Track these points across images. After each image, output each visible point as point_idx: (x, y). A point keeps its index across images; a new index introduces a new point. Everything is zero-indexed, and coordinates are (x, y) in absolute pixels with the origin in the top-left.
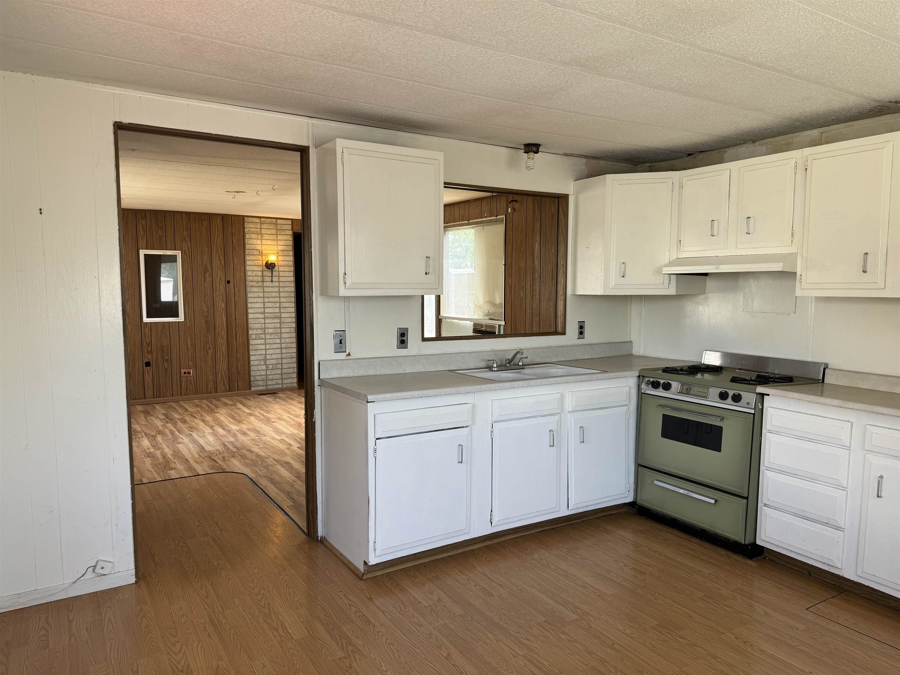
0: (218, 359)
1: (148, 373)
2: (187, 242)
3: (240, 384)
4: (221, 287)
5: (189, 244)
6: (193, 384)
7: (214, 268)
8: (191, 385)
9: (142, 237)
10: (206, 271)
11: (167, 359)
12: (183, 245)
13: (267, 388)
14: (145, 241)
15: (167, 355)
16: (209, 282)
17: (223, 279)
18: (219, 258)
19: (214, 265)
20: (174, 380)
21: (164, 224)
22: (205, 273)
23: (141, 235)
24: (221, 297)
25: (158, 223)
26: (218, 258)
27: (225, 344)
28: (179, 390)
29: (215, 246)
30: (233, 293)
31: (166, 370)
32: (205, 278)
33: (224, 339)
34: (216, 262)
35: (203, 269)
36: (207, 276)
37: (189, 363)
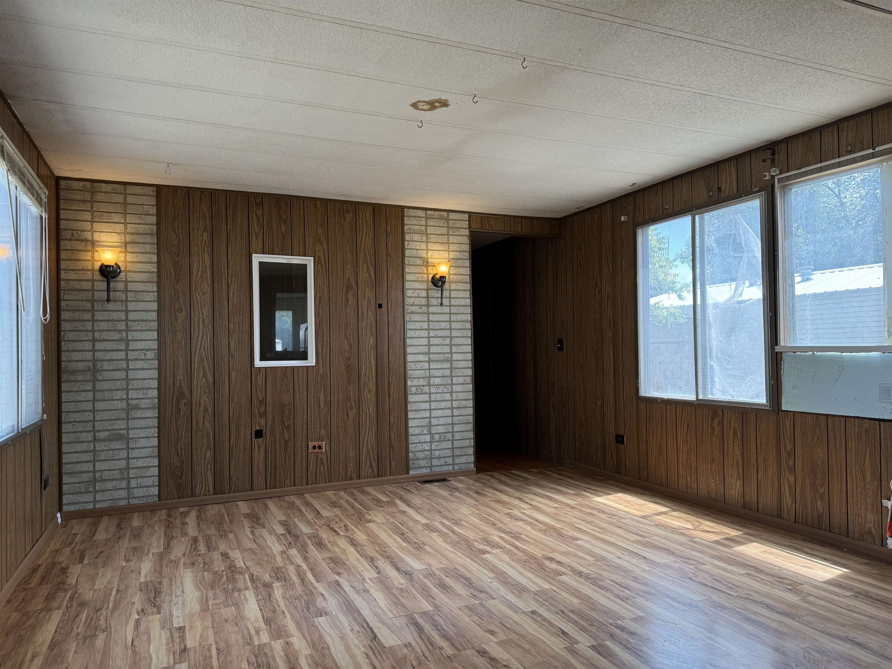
0: (362, 424)
1: (259, 448)
2: (322, 244)
3: (393, 464)
4: (370, 313)
5: (325, 247)
6: (325, 464)
7: (360, 285)
8: (322, 467)
9: (256, 235)
10: (349, 288)
11: (289, 426)
12: (317, 248)
13: (431, 472)
14: (260, 241)
15: (288, 420)
16: (352, 305)
17: (372, 301)
18: (368, 268)
19: (360, 280)
20: (297, 461)
21: (289, 216)
22: (347, 292)
23: (255, 232)
24: (369, 327)
25: (280, 214)
26: (366, 269)
27: (374, 399)
28: (304, 474)
29: (362, 251)
30: (387, 323)
31: (286, 442)
32: (347, 300)
33: (372, 393)
34: (363, 275)
35: (345, 286)
36: (350, 296)
37: (320, 430)
